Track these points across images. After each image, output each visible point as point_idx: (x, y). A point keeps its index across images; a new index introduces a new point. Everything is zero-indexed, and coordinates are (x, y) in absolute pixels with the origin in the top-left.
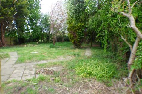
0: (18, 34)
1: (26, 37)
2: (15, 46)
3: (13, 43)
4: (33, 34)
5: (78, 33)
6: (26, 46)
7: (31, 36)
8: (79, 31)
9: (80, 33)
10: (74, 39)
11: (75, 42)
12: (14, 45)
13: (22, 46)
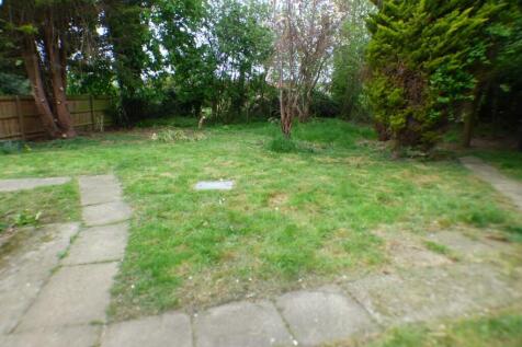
0: (121, 83)
1: (153, 96)
2: (110, 135)
3: (101, 121)
4: (178, 83)
5: (438, 77)
6: (154, 136)
7: (172, 94)
8: (447, 61)
9: (453, 73)
10: (407, 111)
11: (411, 124)
12: (108, 129)
13: (136, 133)
